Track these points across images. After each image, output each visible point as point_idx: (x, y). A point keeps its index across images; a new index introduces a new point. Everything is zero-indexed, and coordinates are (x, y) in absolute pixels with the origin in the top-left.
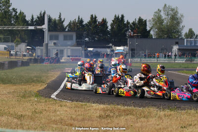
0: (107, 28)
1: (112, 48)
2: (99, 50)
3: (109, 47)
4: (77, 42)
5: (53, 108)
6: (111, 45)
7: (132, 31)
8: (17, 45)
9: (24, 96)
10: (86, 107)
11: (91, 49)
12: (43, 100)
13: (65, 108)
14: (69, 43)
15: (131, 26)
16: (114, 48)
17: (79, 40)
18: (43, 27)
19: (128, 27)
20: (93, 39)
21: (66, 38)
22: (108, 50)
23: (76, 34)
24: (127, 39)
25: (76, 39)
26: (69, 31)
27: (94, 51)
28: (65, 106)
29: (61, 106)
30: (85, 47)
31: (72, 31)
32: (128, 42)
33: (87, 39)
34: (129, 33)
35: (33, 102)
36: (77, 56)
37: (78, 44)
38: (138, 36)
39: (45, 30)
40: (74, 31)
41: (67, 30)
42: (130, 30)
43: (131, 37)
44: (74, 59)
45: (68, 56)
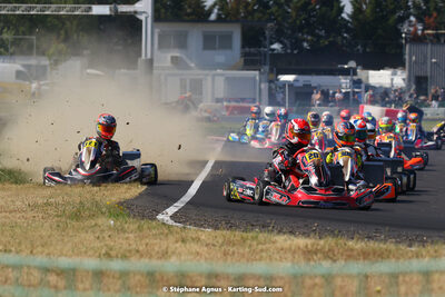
0: (341, 10)
1: (355, 73)
2: (315, 80)
3: (346, 73)
4: (245, 55)
5: (159, 244)
6: (352, 64)
7: (419, 20)
8: (56, 63)
9: (77, 216)
10: (255, 243)
11: (290, 78)
12: (132, 225)
13: (195, 247)
14: (220, 57)
15: (417, 6)
16: (361, 73)
17: (252, 50)
18: (138, 7)
19: (408, 8)
20: (297, 44)
21: (209, 42)
22: (345, 83)
23: (243, 28)
24: (401, 47)
25: (243, 47)
26: (219, 20)
27: (300, 84)
28: (197, 240)
29: (183, 241)
30: (271, 71)
31: (231, 22)
32: (407, 57)
33: (276, 46)
34: (411, 26)
35: (103, 231)
36: (243, 100)
37: (250, 62)
38: (437, 37)
39: (142, 17)
40: (237, 21)
41: (213, 17)
42: (412, 18)
43: (416, 39)
44: (234, 108)
45: (218, 100)
